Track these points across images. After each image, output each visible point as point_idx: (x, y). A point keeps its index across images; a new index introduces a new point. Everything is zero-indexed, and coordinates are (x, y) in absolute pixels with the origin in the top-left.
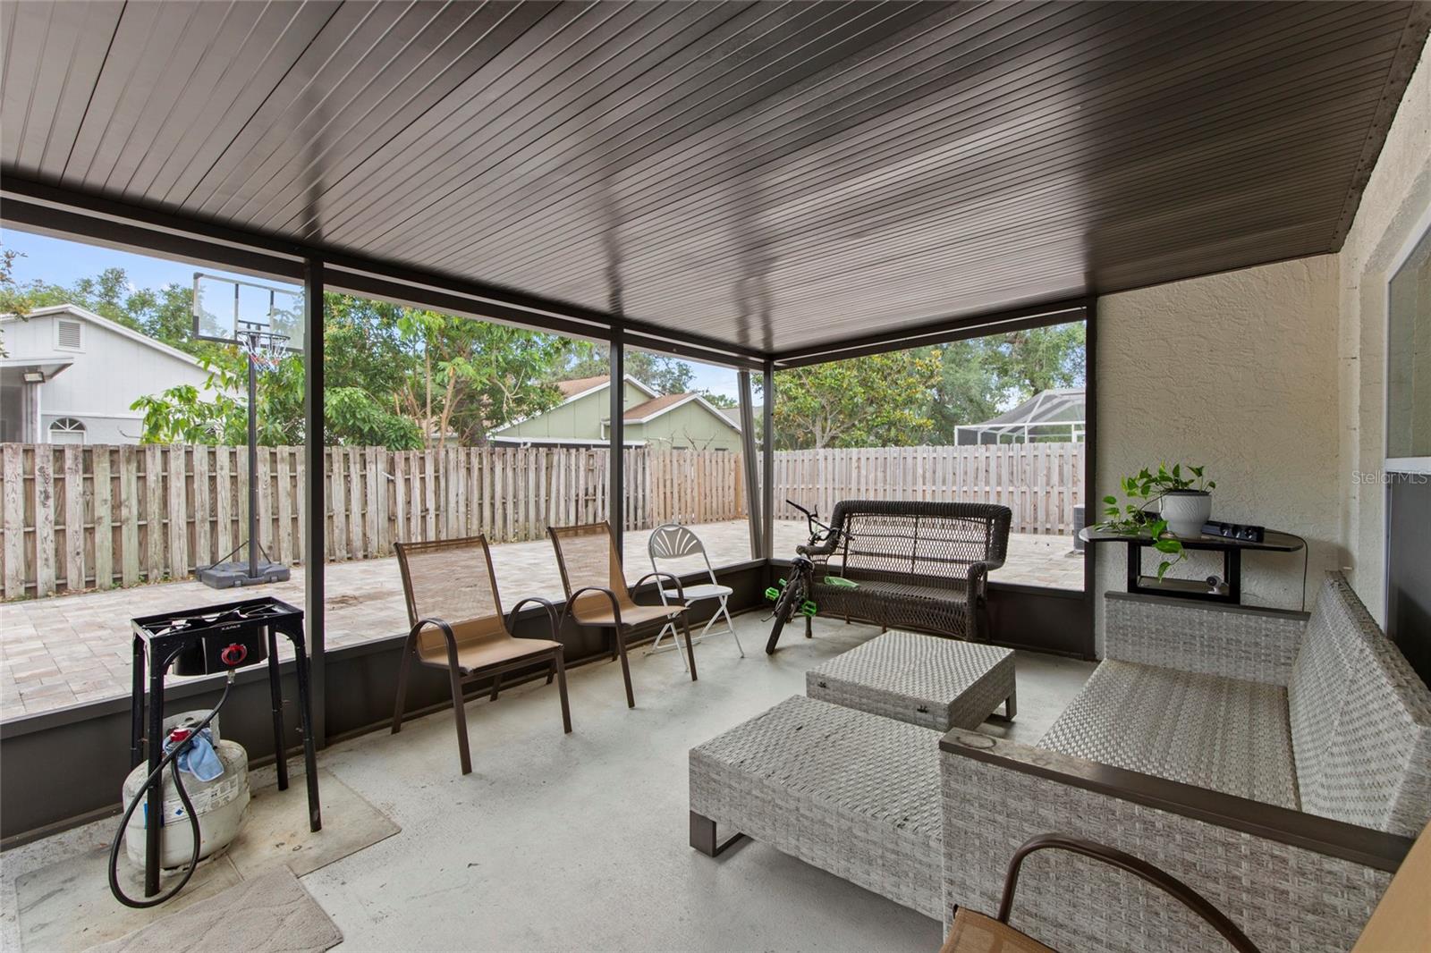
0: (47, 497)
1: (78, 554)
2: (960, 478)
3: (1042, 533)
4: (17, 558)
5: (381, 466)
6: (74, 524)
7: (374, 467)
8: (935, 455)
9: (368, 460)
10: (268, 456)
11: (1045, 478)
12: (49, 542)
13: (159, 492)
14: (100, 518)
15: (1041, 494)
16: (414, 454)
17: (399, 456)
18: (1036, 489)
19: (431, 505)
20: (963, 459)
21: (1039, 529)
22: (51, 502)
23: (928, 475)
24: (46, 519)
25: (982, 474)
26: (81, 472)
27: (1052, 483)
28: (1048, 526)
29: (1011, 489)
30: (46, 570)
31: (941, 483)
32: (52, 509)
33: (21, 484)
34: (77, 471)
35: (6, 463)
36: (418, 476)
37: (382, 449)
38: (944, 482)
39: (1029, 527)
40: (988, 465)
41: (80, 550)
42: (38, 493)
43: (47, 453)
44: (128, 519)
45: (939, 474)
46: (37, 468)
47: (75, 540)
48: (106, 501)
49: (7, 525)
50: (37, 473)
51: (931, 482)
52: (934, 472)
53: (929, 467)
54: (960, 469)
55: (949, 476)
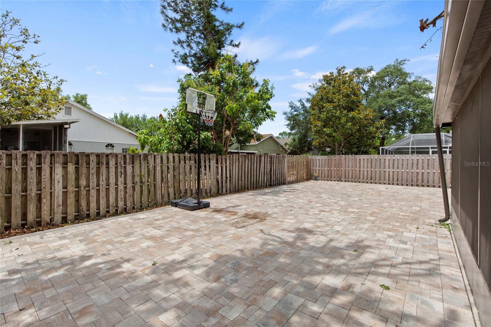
0: (122, 174)
1: (131, 196)
2: (405, 167)
4: (113, 198)
5: (215, 161)
6: (129, 185)
7: (212, 162)
9: (211, 159)
10: (183, 158)
12: (122, 191)
13: (153, 171)
14: (137, 182)
16: (224, 157)
17: (219, 157)
19: (228, 176)
22: (123, 176)
24: (122, 182)
25: (415, 166)
26: (131, 164)
30: (121, 202)
31: (396, 169)
32: (123, 178)
33: (114, 168)
34: (130, 164)
35: (110, 161)
36: (225, 165)
37: (215, 155)
38: (398, 168)
41: (131, 194)
42: (119, 172)
43: (122, 156)
44: (144, 182)
45: (396, 165)
46: (119, 162)
47: (129, 191)
48: (138, 175)
49: (110, 185)
50: (119, 164)
51: (392, 168)
52: (393, 164)
53: (391, 162)
54: (405, 163)
55: (400, 166)
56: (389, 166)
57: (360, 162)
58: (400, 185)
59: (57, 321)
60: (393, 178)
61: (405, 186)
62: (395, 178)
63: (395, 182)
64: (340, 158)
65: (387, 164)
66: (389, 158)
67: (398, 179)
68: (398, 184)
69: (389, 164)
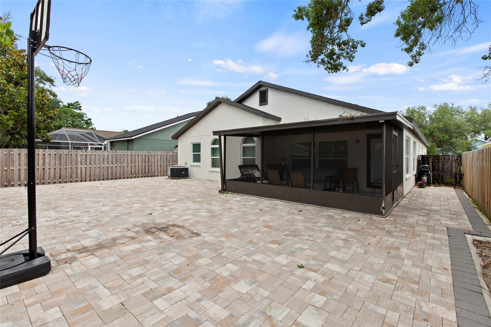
2: (97, 162)
3: (126, 179)
8: (86, 153)
11: (126, 162)
15: (126, 167)
18: (124, 165)
20: (98, 156)
21: (125, 177)
23: (83, 161)
25: (106, 161)
27: (129, 163)
28: (128, 176)
29: (116, 165)
31: (89, 164)
38: (90, 164)
39: (122, 177)
40: (108, 158)
45: (88, 161)
51: (84, 164)
52: (86, 160)
53: (84, 157)
54: (97, 158)
55: (93, 162)
56: (81, 162)
57: (44, 159)
58: (92, 181)
59: (406, 289)
60: (86, 174)
61: (97, 181)
62: (88, 175)
63: (88, 179)
64: (9, 152)
65: (79, 160)
66: (81, 153)
67: (90, 175)
68: (90, 180)
69: (81, 160)
